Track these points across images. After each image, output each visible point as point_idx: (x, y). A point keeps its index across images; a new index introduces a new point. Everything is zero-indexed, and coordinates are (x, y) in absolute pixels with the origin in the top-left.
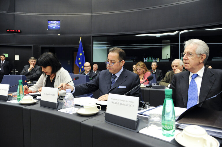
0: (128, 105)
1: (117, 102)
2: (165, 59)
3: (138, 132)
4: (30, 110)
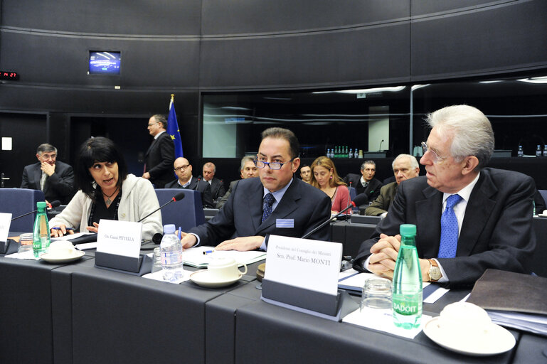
0: (318, 261)
2: (376, 151)
3: (341, 321)
4: (71, 275)
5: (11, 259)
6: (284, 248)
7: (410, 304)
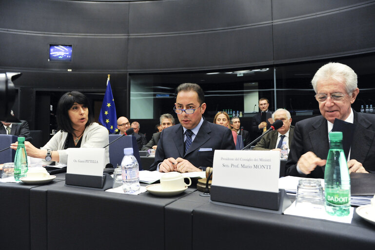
0: (260, 167)
1: (235, 163)
2: (252, 112)
3: (283, 214)
4: (47, 192)
6: (229, 159)
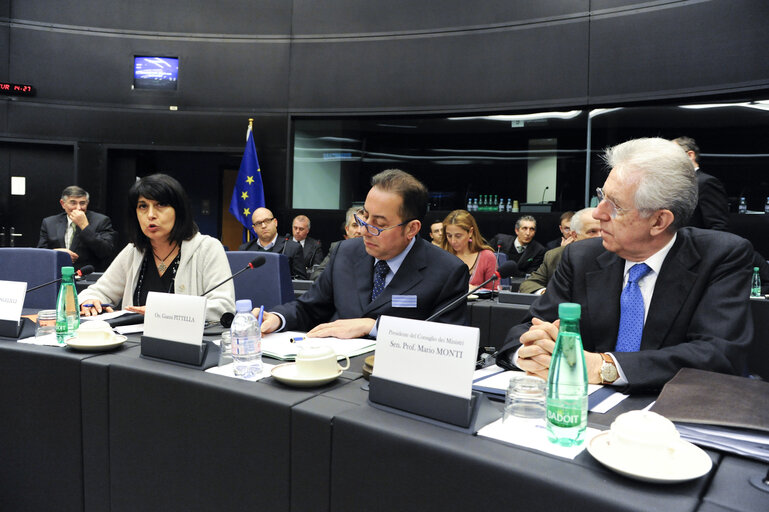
1: (410, 341)
2: (537, 202)
3: (475, 435)
4: (108, 368)
5: (26, 344)
6: (401, 335)
7: (571, 412)
